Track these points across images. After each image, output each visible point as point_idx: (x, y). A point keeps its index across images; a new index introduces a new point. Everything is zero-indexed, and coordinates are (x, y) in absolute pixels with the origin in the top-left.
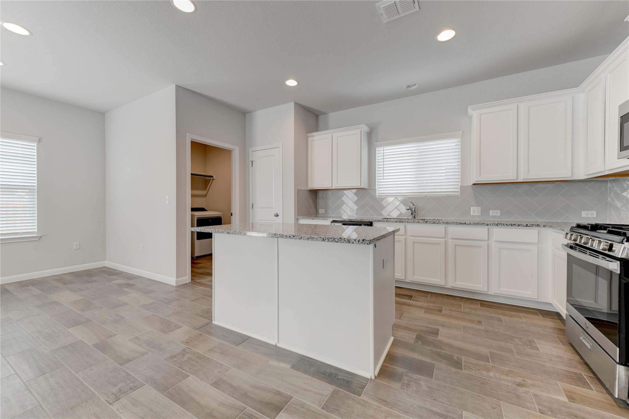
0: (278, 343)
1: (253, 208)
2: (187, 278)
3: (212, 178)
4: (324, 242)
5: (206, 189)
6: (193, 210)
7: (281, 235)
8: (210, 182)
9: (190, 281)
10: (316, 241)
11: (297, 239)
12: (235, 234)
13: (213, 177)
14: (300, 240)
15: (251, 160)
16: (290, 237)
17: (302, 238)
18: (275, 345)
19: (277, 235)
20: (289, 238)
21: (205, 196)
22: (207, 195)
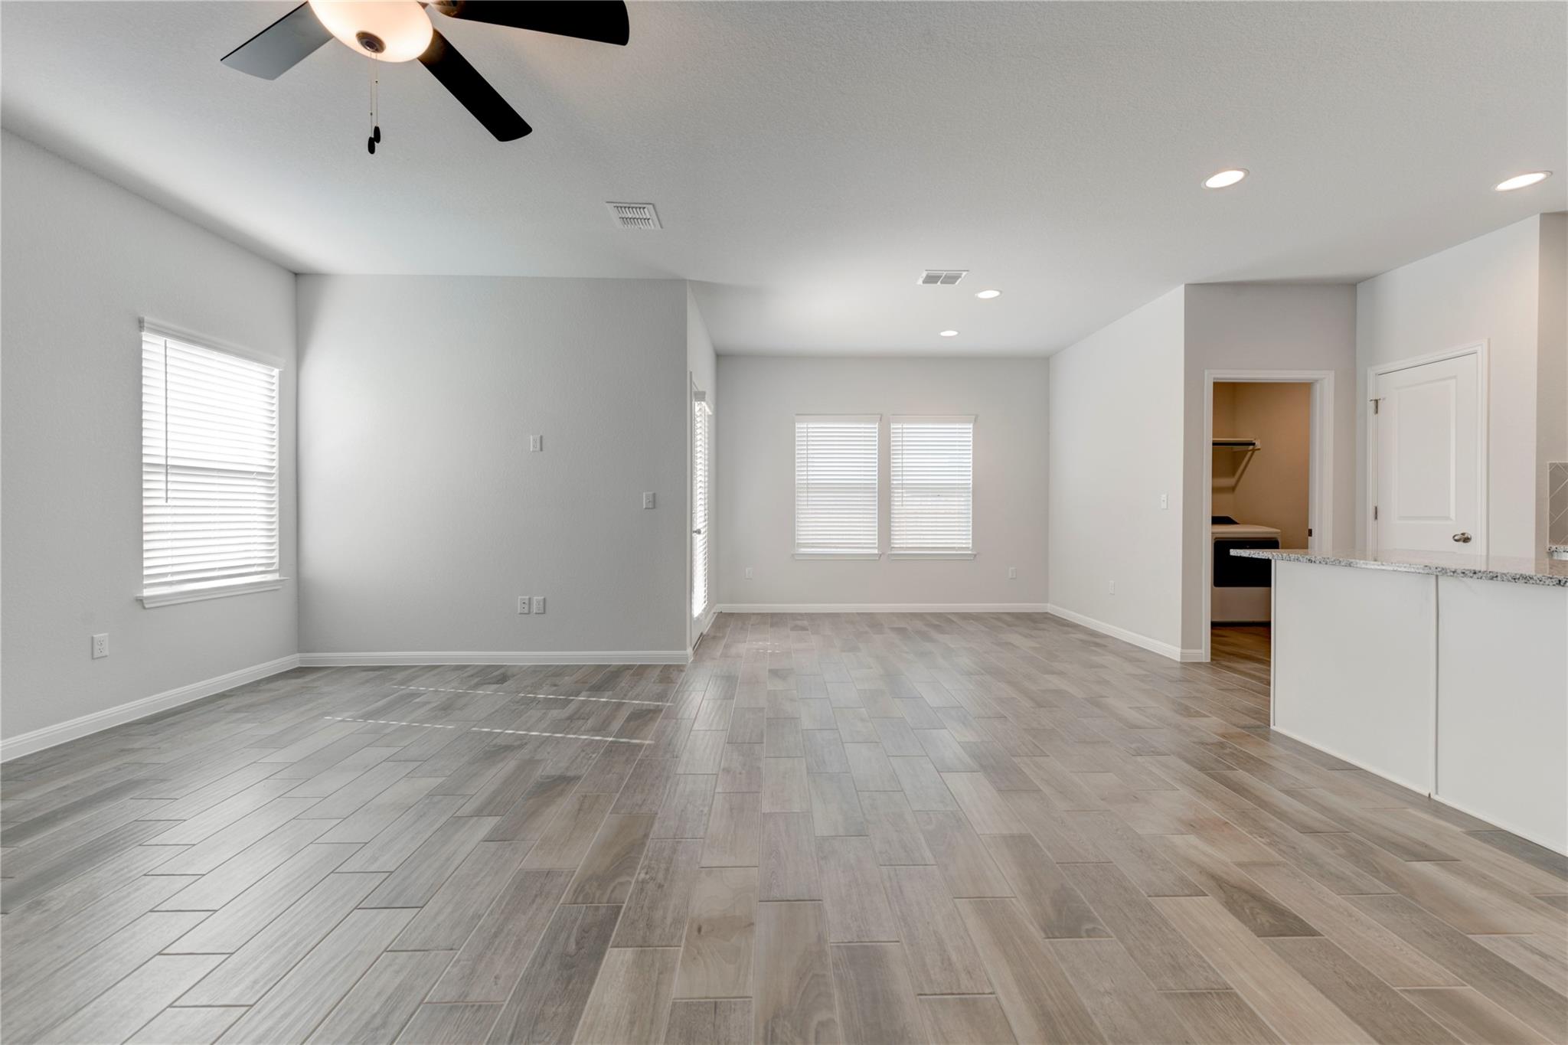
0: (1437, 793)
1: (1376, 518)
2: (1204, 653)
3: (1251, 447)
4: (1560, 587)
5: (1234, 474)
6: (1216, 520)
7: (1439, 569)
8: (1245, 456)
9: (1209, 660)
10: (1539, 584)
11: (1484, 578)
12: (1326, 564)
13: (1254, 444)
14: (1490, 581)
15: (1371, 396)
16: (1464, 573)
17: (1497, 576)
18: (1427, 796)
19: (1430, 568)
20: (1462, 575)
21: (1233, 489)
22: (1237, 489)
